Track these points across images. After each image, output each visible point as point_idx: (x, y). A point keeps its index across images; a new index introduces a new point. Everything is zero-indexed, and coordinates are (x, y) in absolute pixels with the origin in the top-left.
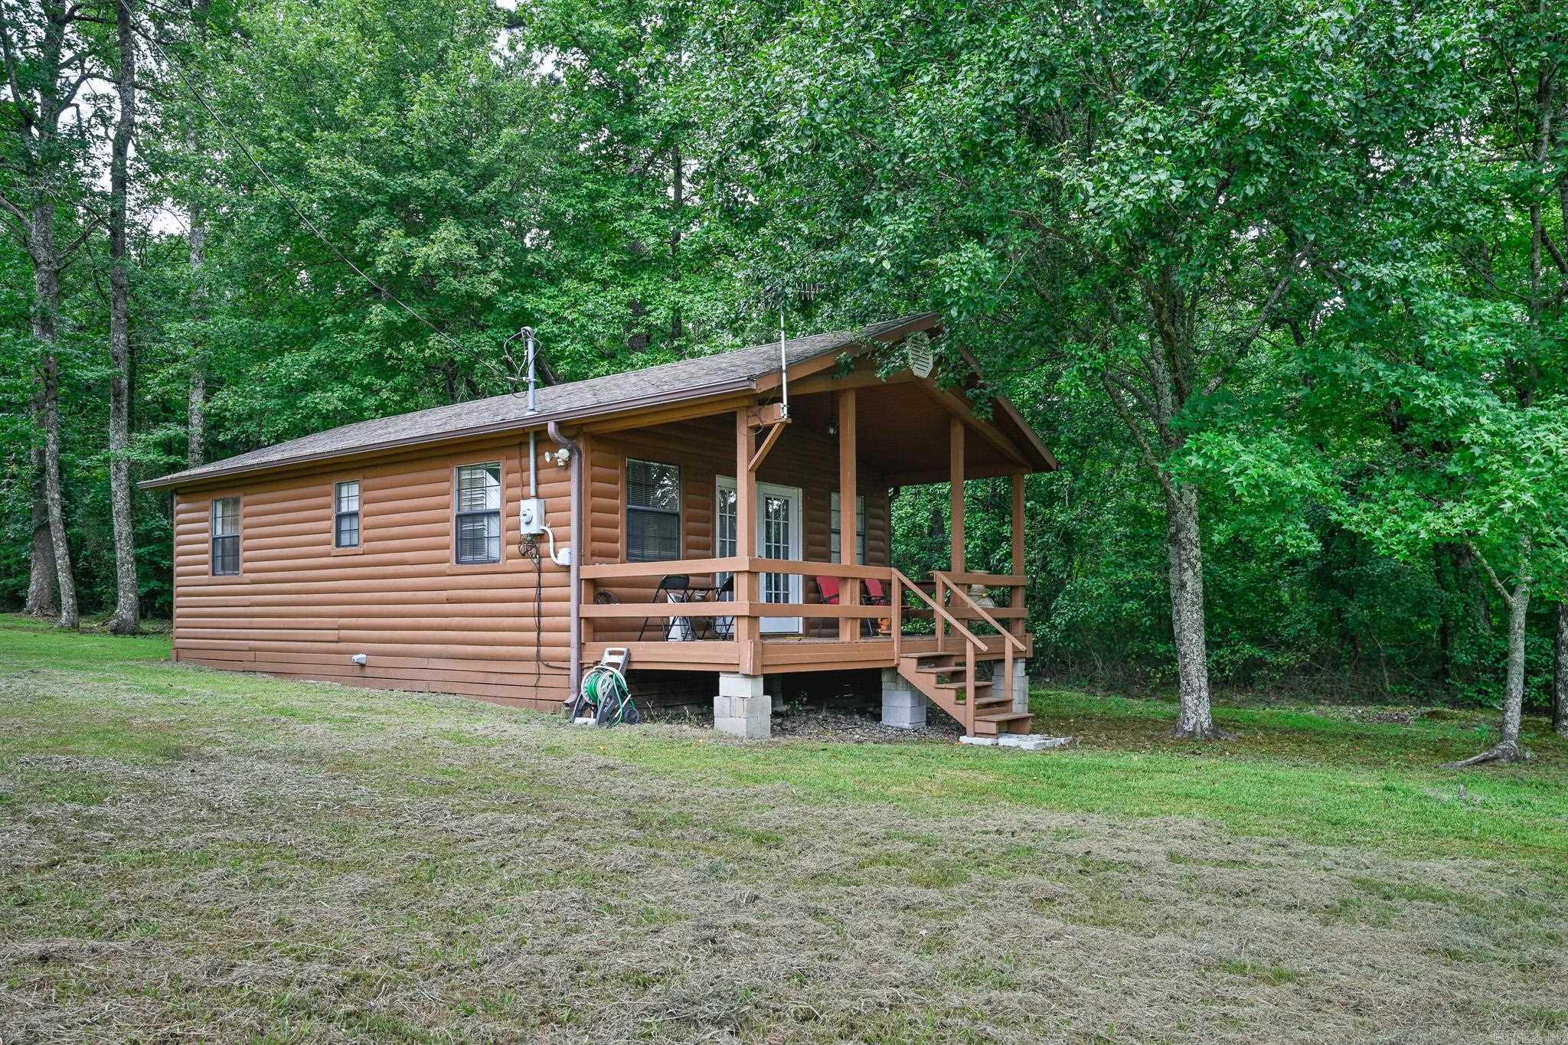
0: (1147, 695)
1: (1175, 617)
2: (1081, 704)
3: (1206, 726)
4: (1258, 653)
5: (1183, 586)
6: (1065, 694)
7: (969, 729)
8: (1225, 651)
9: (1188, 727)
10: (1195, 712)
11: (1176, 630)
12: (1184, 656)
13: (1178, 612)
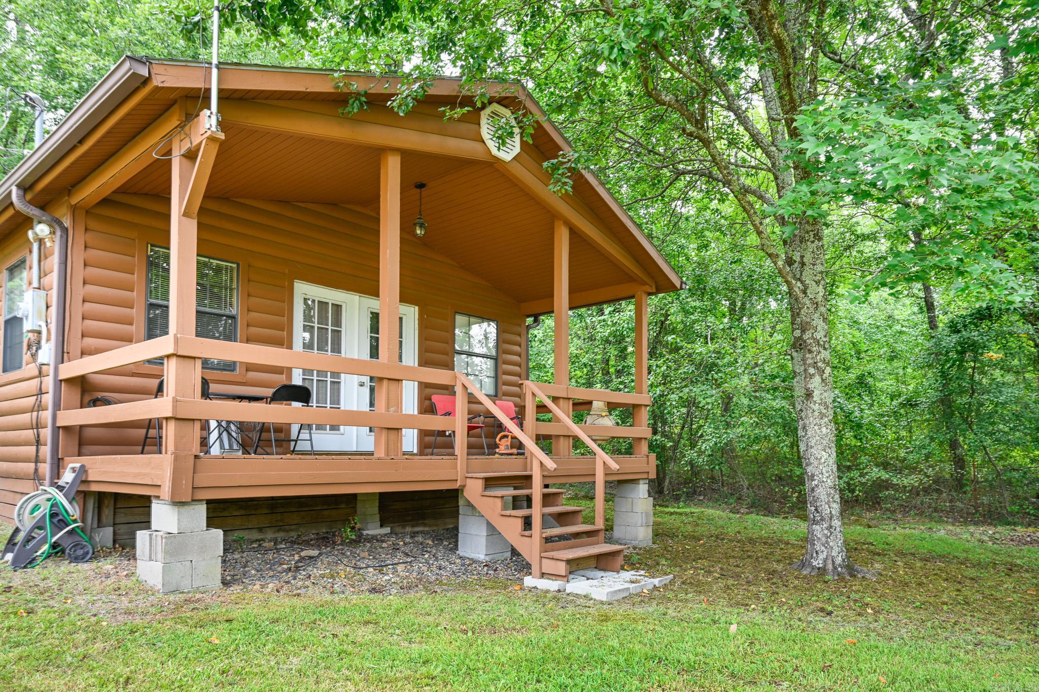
0: (785, 513)
1: (800, 433)
2: (721, 523)
3: (839, 560)
4: (885, 476)
5: (809, 395)
6: (710, 511)
7: (535, 569)
8: (855, 474)
9: (818, 562)
10: (826, 544)
11: (802, 447)
12: (812, 478)
13: (804, 428)
